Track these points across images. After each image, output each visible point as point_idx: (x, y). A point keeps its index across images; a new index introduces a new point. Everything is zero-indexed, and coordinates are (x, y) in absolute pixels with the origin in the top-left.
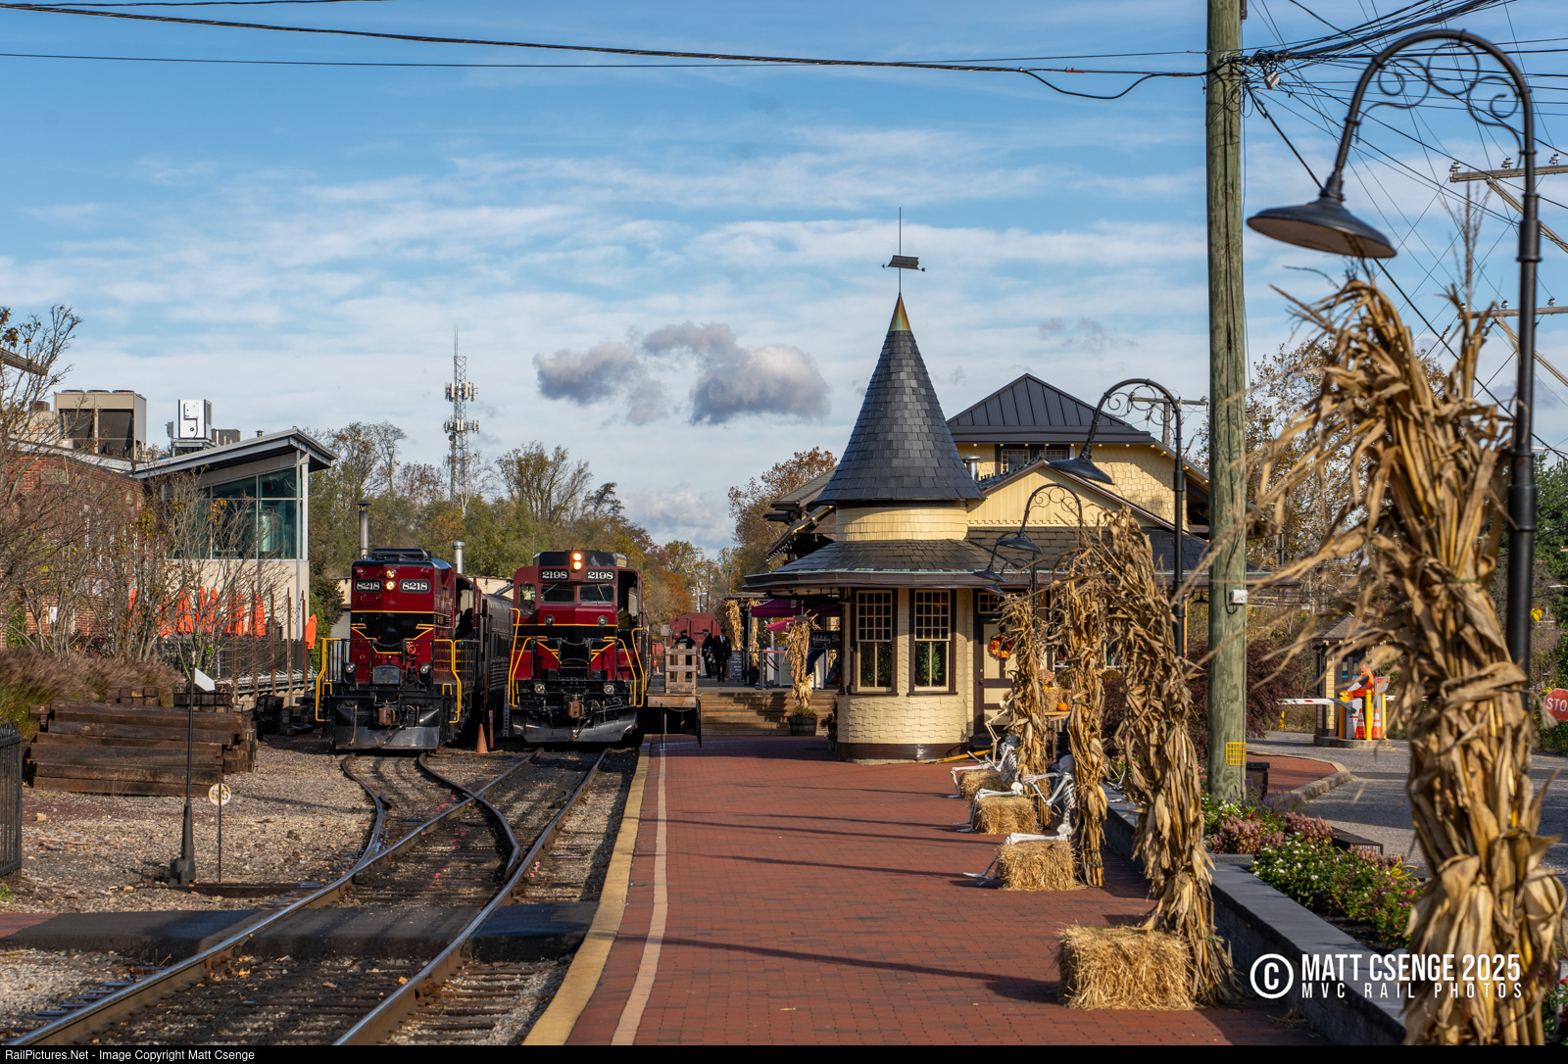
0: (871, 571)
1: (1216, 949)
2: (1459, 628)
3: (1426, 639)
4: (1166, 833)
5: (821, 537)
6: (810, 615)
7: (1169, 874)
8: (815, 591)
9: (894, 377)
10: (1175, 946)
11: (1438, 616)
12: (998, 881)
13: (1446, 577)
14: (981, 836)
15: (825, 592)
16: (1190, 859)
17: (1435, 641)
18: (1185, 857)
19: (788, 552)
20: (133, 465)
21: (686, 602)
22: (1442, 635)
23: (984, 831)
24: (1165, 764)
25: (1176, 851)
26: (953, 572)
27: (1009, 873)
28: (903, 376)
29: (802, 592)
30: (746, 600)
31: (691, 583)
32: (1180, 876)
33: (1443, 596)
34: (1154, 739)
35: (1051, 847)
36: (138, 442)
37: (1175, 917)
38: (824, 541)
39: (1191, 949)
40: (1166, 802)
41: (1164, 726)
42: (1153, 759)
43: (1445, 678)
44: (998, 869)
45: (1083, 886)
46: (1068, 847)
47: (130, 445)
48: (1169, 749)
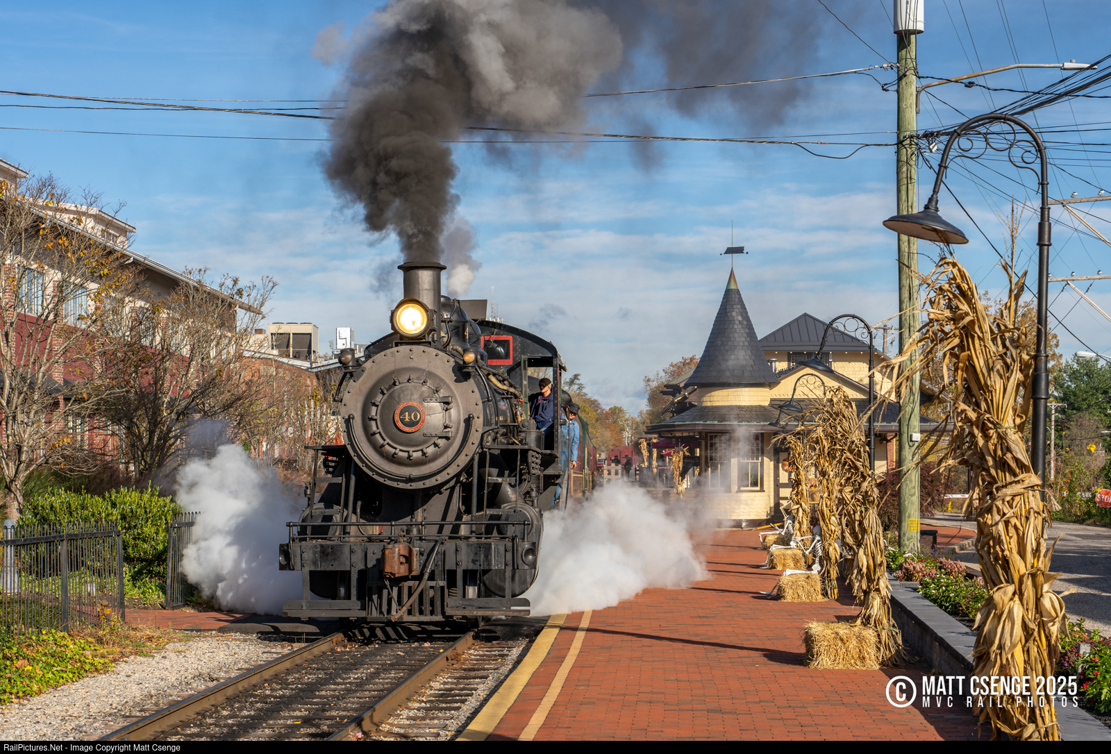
0: (716, 423)
1: (893, 635)
2: (1004, 454)
3: (986, 461)
4: (864, 570)
5: (690, 403)
6: (684, 447)
7: (866, 593)
8: (685, 434)
9: (729, 314)
10: (869, 634)
11: (992, 447)
12: (778, 596)
13: (996, 425)
14: (773, 571)
15: (691, 434)
16: (877, 584)
17: (991, 462)
18: (875, 583)
19: (672, 412)
20: (311, 364)
21: (620, 440)
22: (994, 458)
23: (775, 568)
24: (864, 531)
25: (870, 580)
26: (762, 423)
27: (784, 592)
28: (734, 314)
29: (678, 434)
30: (651, 439)
31: (623, 430)
32: (872, 594)
33: (995, 436)
34: (857, 517)
35: (808, 577)
36: (314, 352)
37: (869, 617)
38: (692, 406)
39: (879, 635)
40: (865, 552)
41: (863, 510)
42: (857, 529)
43: (997, 483)
44: (779, 589)
45: (826, 599)
46: (818, 578)
47: (309, 353)
48: (866, 523)
